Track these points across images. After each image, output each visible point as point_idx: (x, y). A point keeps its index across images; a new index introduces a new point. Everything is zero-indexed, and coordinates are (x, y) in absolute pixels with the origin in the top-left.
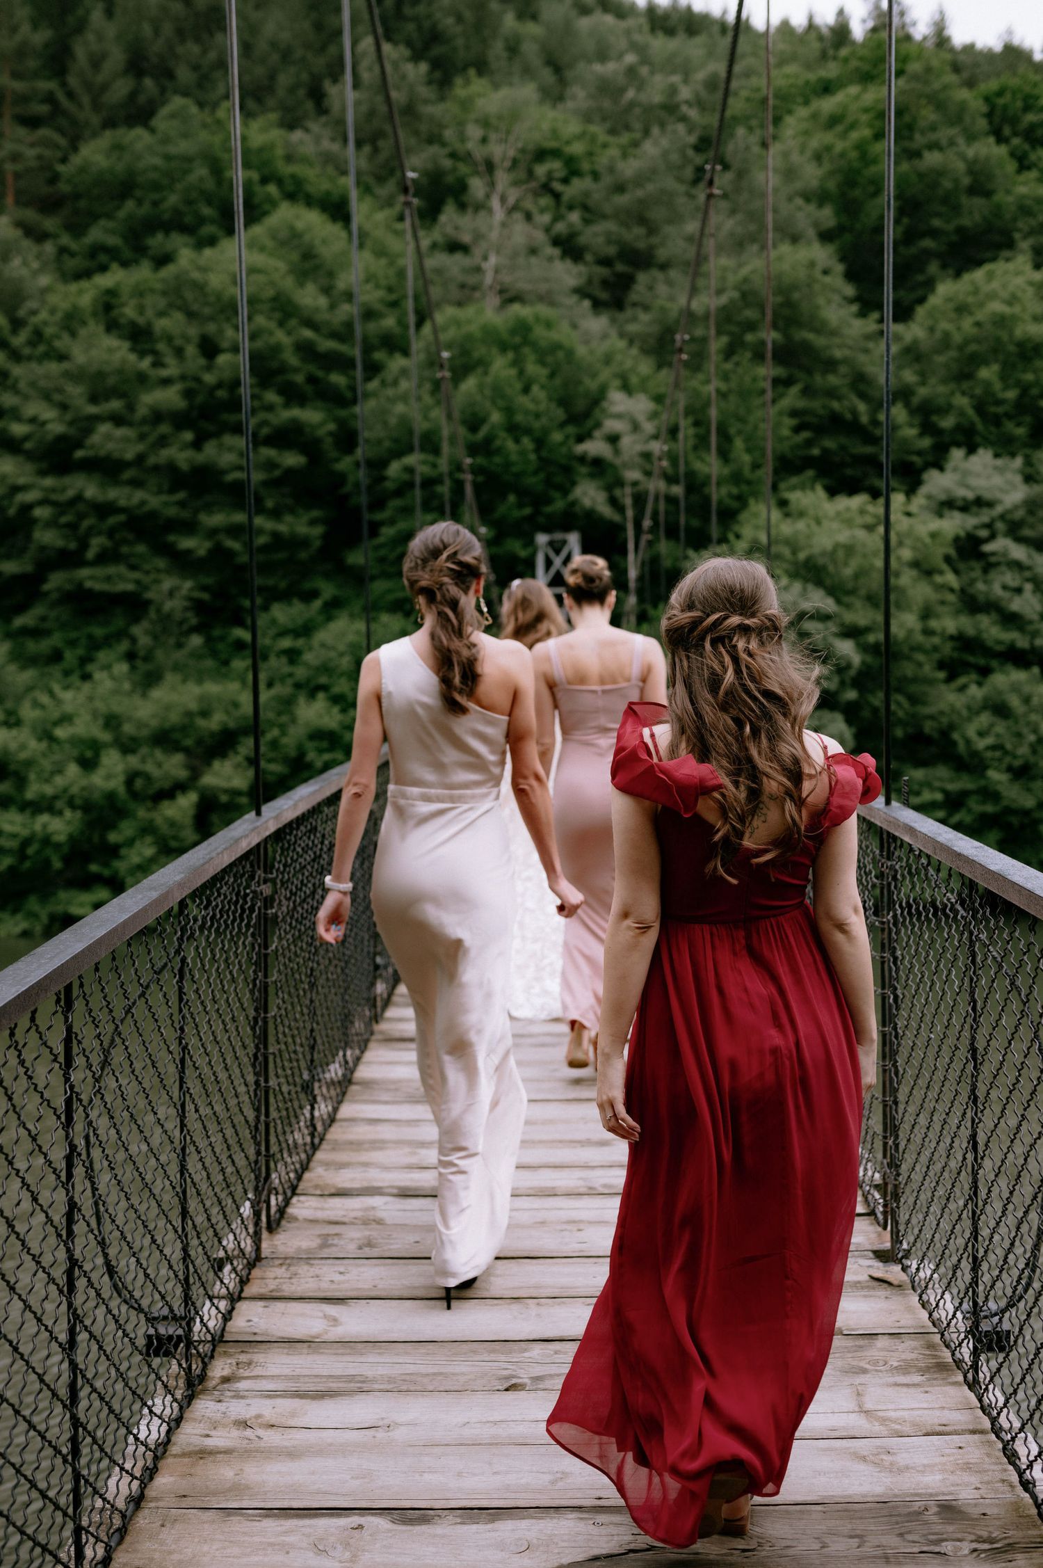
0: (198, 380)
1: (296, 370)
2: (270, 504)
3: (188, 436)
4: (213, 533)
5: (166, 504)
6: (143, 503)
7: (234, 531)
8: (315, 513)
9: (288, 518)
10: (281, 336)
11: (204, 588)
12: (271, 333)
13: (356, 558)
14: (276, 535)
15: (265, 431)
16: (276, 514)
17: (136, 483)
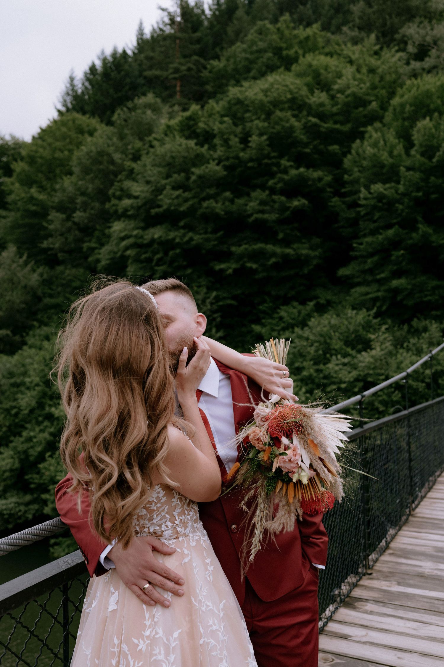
0: (237, 157)
1: (306, 145)
2: (281, 236)
3: (228, 194)
4: (240, 257)
5: (207, 240)
6: (191, 239)
7: (255, 256)
8: (316, 240)
9: (295, 246)
10: (294, 122)
11: (234, 298)
12: (288, 121)
13: (343, 272)
14: (285, 257)
15: (280, 185)
16: (286, 243)
17: (189, 228)
